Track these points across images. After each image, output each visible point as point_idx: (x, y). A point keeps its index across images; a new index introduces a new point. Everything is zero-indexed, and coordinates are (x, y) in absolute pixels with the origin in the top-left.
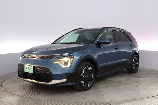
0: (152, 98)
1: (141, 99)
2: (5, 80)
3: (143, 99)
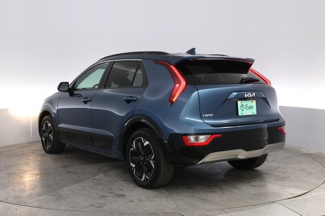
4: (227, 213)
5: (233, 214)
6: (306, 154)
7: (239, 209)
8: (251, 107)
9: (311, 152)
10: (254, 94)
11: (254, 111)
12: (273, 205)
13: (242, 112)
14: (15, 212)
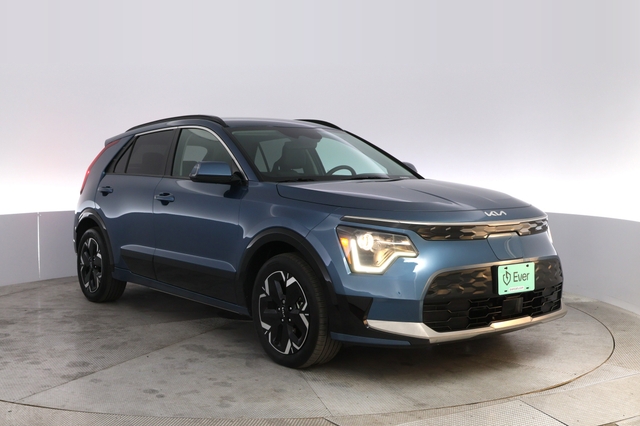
6: (574, 304)
7: (444, 410)
9: (584, 300)
12: (509, 404)
14: (8, 418)
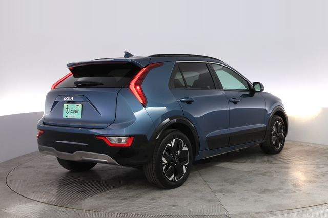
0: (322, 208)
1: (300, 210)
2: (13, 168)
3: (303, 209)
4: (275, 215)
5: (282, 216)
8: (76, 111)
10: (73, 98)
11: (78, 116)
13: (67, 115)
